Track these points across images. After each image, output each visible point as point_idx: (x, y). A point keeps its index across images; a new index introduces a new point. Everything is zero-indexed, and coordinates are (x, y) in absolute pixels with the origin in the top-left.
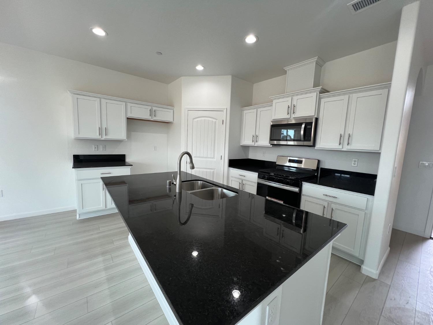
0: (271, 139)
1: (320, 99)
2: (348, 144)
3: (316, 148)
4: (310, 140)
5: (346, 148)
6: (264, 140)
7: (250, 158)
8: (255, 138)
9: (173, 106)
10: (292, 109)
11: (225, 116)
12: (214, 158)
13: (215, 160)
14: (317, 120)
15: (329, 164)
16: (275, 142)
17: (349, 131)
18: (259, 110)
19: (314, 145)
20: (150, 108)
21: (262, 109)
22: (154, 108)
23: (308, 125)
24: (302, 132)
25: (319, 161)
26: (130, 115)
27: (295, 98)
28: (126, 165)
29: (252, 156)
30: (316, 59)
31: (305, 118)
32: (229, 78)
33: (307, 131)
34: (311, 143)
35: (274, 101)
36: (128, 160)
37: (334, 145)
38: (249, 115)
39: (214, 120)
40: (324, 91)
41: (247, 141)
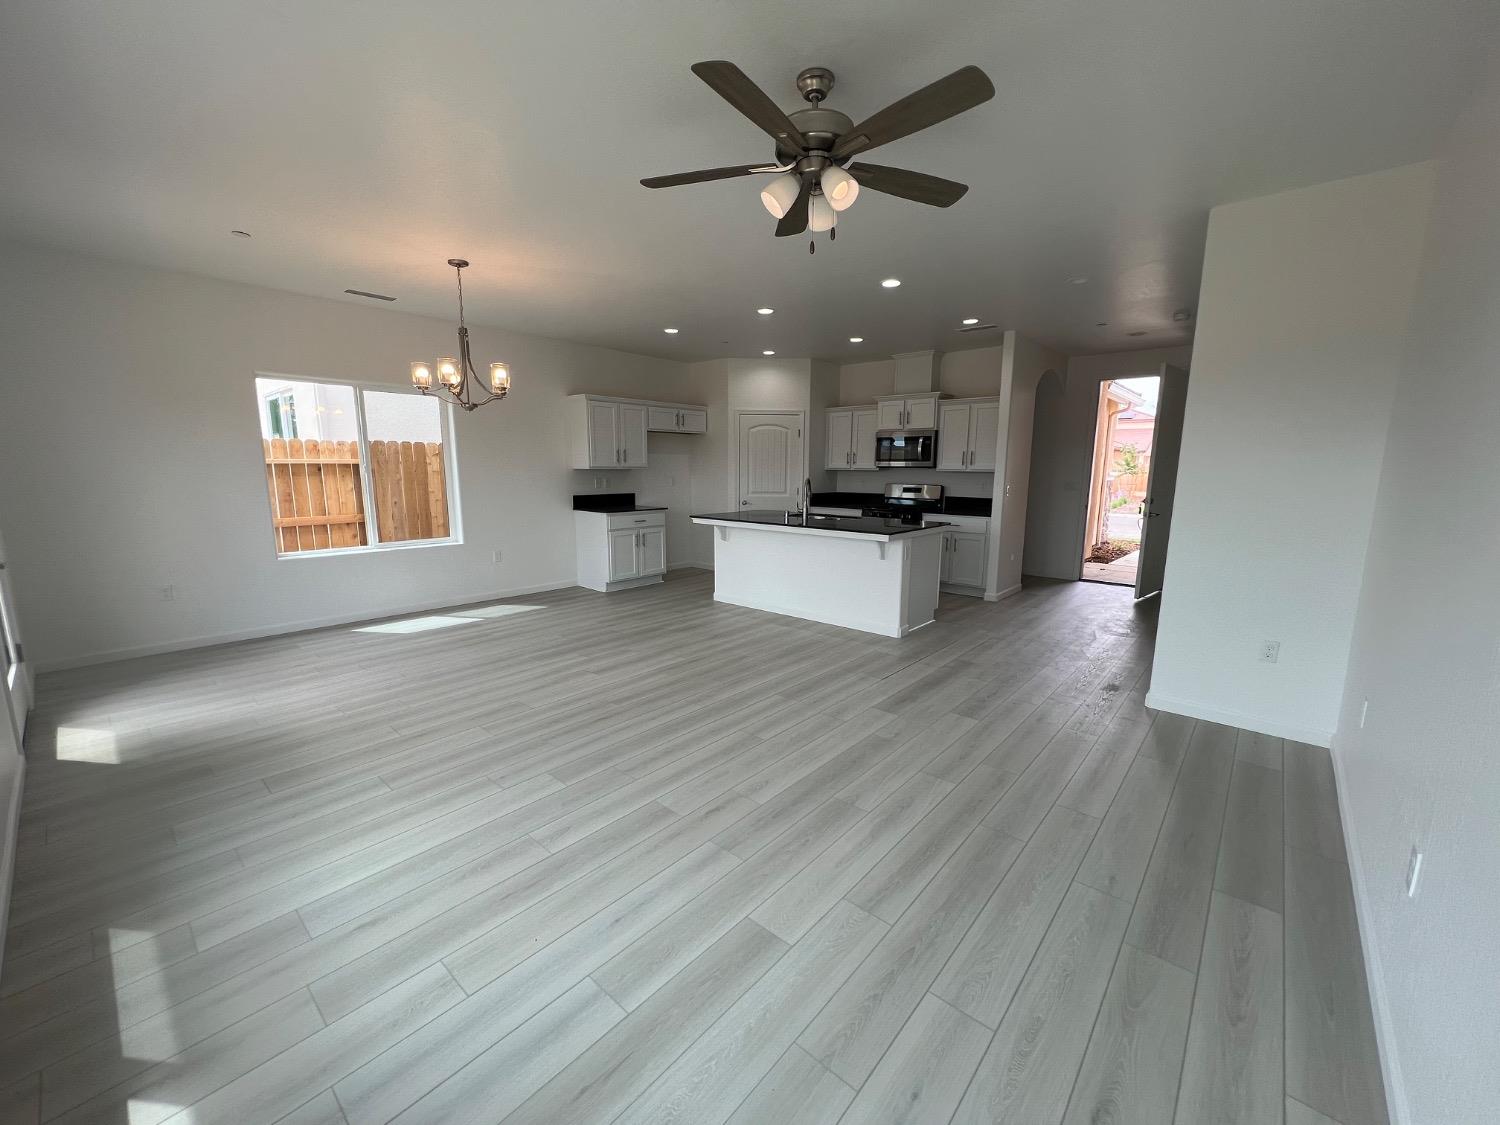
0: (878, 459)
1: (939, 406)
2: (971, 463)
3: (938, 469)
4: (929, 460)
5: (970, 468)
6: (867, 461)
7: (839, 490)
8: (851, 457)
9: (706, 406)
10: (905, 417)
11: (802, 422)
12: (785, 492)
13: (787, 495)
14: (937, 432)
15: (957, 491)
16: (884, 464)
17: (972, 449)
18: (856, 413)
19: (935, 466)
20: (675, 412)
21: (860, 413)
22: (682, 412)
23: (927, 439)
24: (920, 449)
25: (943, 488)
26: (652, 427)
27: (910, 402)
28: (636, 508)
29: (843, 487)
30: (932, 352)
31: (923, 431)
32: (809, 361)
33: (925, 447)
34: (930, 463)
35: (880, 405)
36: (639, 502)
37: (957, 466)
38: (839, 421)
39: (783, 430)
40: (947, 396)
41: (837, 462)
